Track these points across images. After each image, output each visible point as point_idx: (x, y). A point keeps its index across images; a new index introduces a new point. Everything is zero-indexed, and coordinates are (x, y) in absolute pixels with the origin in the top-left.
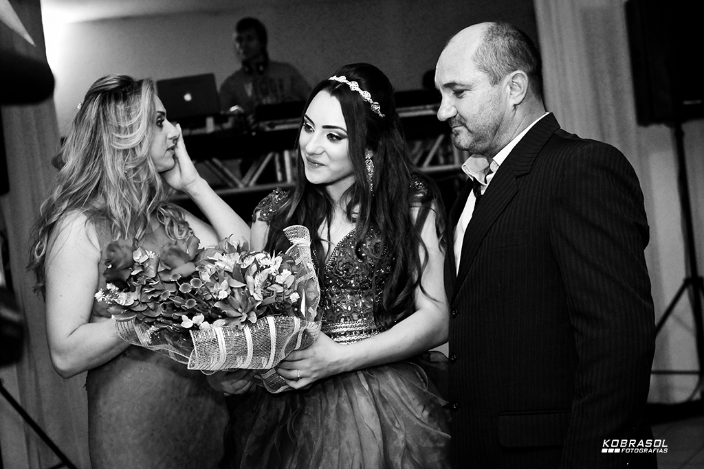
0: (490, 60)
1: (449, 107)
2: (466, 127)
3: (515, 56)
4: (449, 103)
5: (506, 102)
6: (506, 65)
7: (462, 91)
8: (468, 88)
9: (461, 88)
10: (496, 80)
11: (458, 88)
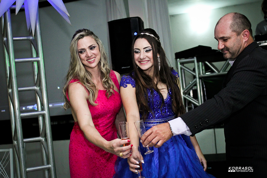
0: (236, 27)
1: (221, 45)
2: (229, 51)
3: (244, 25)
4: (222, 43)
5: (242, 41)
6: (242, 28)
7: (227, 39)
8: (229, 38)
9: (227, 38)
10: (238, 34)
11: (225, 38)
